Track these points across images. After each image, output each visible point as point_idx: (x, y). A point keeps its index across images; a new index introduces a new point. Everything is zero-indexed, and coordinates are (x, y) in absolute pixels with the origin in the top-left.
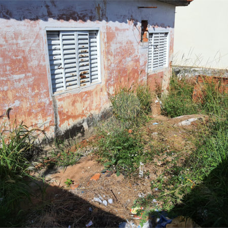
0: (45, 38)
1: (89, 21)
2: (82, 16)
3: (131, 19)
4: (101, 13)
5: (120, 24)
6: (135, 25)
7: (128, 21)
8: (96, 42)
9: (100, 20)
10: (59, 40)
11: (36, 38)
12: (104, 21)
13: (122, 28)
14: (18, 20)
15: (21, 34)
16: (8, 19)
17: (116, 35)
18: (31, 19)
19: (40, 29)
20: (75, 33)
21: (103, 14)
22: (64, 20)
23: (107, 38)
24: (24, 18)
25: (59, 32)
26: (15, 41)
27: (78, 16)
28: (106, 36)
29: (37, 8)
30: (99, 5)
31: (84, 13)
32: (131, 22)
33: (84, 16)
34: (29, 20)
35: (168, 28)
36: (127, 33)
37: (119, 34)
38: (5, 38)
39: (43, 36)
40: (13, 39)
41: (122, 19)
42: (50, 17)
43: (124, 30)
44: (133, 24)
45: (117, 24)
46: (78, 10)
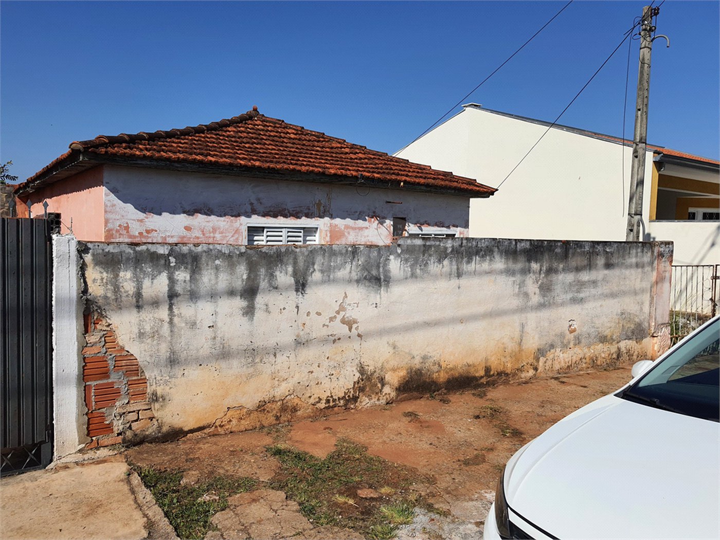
0: (245, 233)
1: (304, 218)
2: (295, 212)
3: (374, 215)
4: (322, 208)
5: (354, 221)
6: (382, 223)
7: (367, 218)
8: (315, 241)
9: (321, 217)
10: (263, 236)
11: (235, 233)
12: (327, 219)
13: (357, 226)
14: (218, 216)
15: (219, 228)
16: (210, 215)
17: (346, 234)
18: (232, 216)
19: (241, 224)
20: (283, 230)
21: (325, 211)
22: (271, 217)
23: (330, 236)
24: (225, 216)
25: (264, 228)
26: (212, 235)
27: (288, 212)
28: (329, 235)
29: (240, 206)
30: (319, 201)
31: (298, 209)
32: (373, 220)
33: (297, 213)
34: (230, 217)
35: (452, 228)
36: (366, 232)
37: (351, 233)
38: (203, 231)
39: (243, 231)
40: (210, 233)
41: (359, 216)
42: (254, 214)
43: (361, 229)
44: (377, 222)
45: (348, 221)
46: (290, 206)
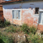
3: (30, 8)
6: (32, 9)
12: (21, 9)
36: (28, 11)
41: (27, 8)
43: (27, 10)
45: (25, 9)
46: (16, 7)
